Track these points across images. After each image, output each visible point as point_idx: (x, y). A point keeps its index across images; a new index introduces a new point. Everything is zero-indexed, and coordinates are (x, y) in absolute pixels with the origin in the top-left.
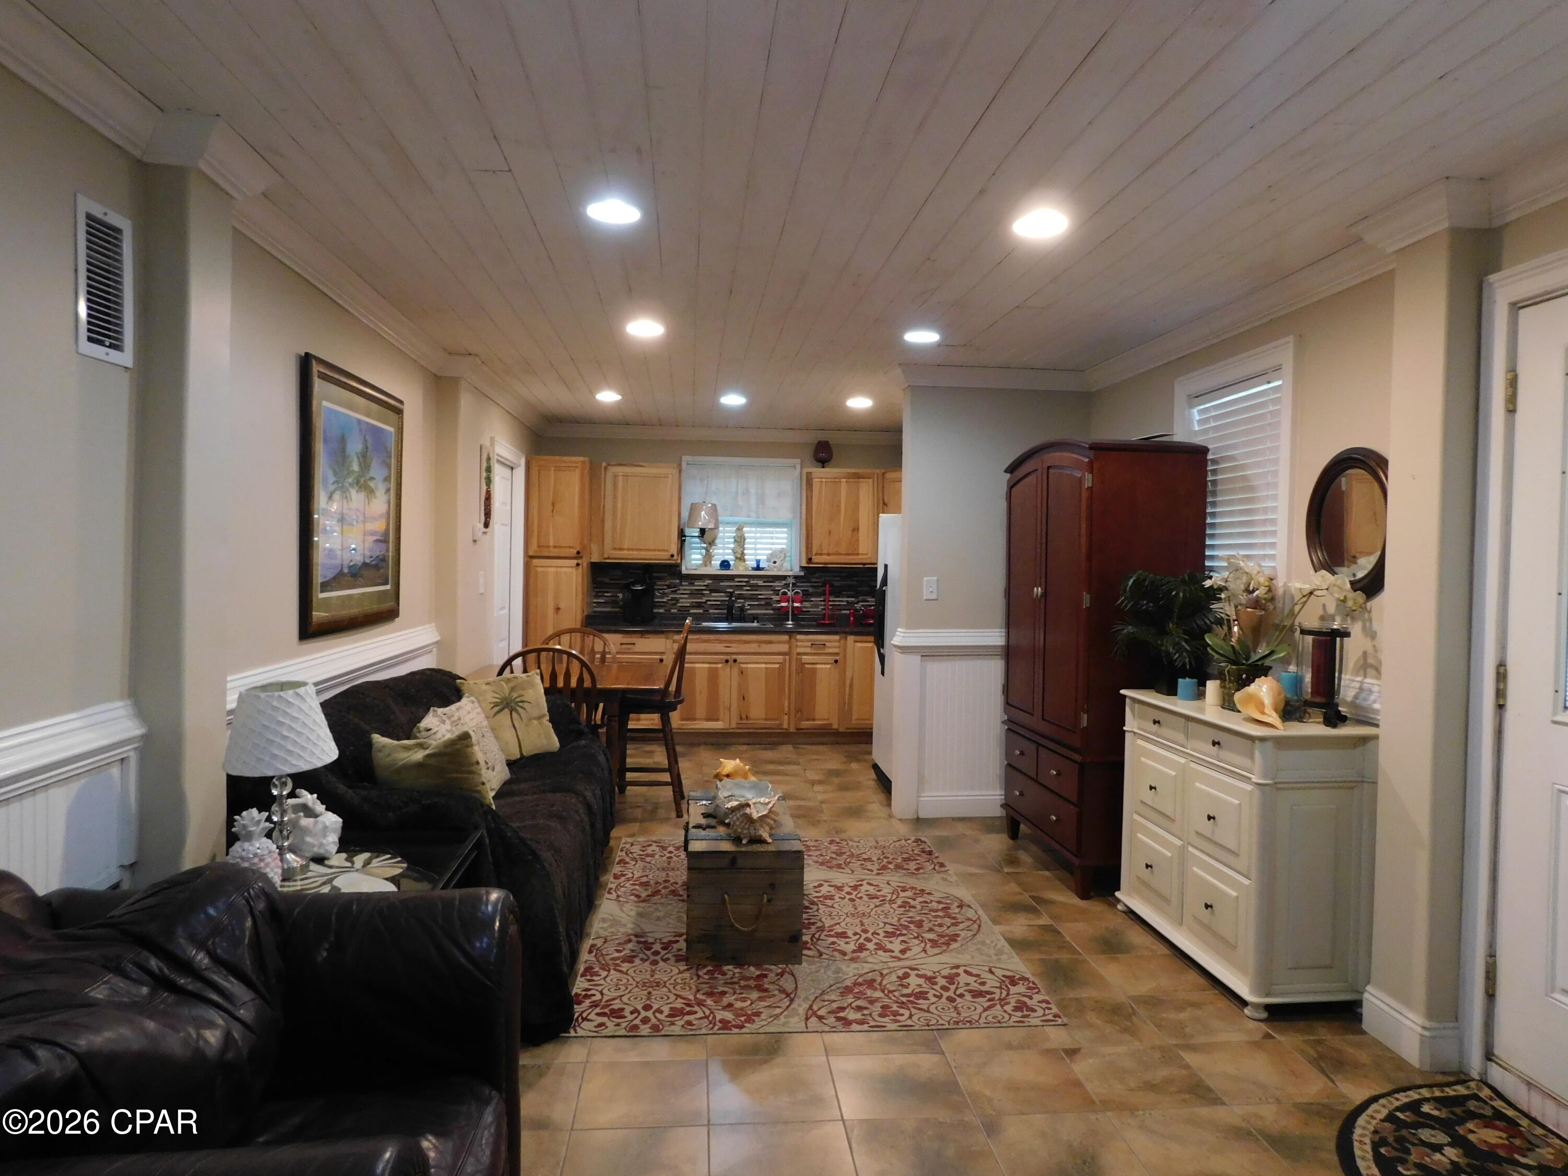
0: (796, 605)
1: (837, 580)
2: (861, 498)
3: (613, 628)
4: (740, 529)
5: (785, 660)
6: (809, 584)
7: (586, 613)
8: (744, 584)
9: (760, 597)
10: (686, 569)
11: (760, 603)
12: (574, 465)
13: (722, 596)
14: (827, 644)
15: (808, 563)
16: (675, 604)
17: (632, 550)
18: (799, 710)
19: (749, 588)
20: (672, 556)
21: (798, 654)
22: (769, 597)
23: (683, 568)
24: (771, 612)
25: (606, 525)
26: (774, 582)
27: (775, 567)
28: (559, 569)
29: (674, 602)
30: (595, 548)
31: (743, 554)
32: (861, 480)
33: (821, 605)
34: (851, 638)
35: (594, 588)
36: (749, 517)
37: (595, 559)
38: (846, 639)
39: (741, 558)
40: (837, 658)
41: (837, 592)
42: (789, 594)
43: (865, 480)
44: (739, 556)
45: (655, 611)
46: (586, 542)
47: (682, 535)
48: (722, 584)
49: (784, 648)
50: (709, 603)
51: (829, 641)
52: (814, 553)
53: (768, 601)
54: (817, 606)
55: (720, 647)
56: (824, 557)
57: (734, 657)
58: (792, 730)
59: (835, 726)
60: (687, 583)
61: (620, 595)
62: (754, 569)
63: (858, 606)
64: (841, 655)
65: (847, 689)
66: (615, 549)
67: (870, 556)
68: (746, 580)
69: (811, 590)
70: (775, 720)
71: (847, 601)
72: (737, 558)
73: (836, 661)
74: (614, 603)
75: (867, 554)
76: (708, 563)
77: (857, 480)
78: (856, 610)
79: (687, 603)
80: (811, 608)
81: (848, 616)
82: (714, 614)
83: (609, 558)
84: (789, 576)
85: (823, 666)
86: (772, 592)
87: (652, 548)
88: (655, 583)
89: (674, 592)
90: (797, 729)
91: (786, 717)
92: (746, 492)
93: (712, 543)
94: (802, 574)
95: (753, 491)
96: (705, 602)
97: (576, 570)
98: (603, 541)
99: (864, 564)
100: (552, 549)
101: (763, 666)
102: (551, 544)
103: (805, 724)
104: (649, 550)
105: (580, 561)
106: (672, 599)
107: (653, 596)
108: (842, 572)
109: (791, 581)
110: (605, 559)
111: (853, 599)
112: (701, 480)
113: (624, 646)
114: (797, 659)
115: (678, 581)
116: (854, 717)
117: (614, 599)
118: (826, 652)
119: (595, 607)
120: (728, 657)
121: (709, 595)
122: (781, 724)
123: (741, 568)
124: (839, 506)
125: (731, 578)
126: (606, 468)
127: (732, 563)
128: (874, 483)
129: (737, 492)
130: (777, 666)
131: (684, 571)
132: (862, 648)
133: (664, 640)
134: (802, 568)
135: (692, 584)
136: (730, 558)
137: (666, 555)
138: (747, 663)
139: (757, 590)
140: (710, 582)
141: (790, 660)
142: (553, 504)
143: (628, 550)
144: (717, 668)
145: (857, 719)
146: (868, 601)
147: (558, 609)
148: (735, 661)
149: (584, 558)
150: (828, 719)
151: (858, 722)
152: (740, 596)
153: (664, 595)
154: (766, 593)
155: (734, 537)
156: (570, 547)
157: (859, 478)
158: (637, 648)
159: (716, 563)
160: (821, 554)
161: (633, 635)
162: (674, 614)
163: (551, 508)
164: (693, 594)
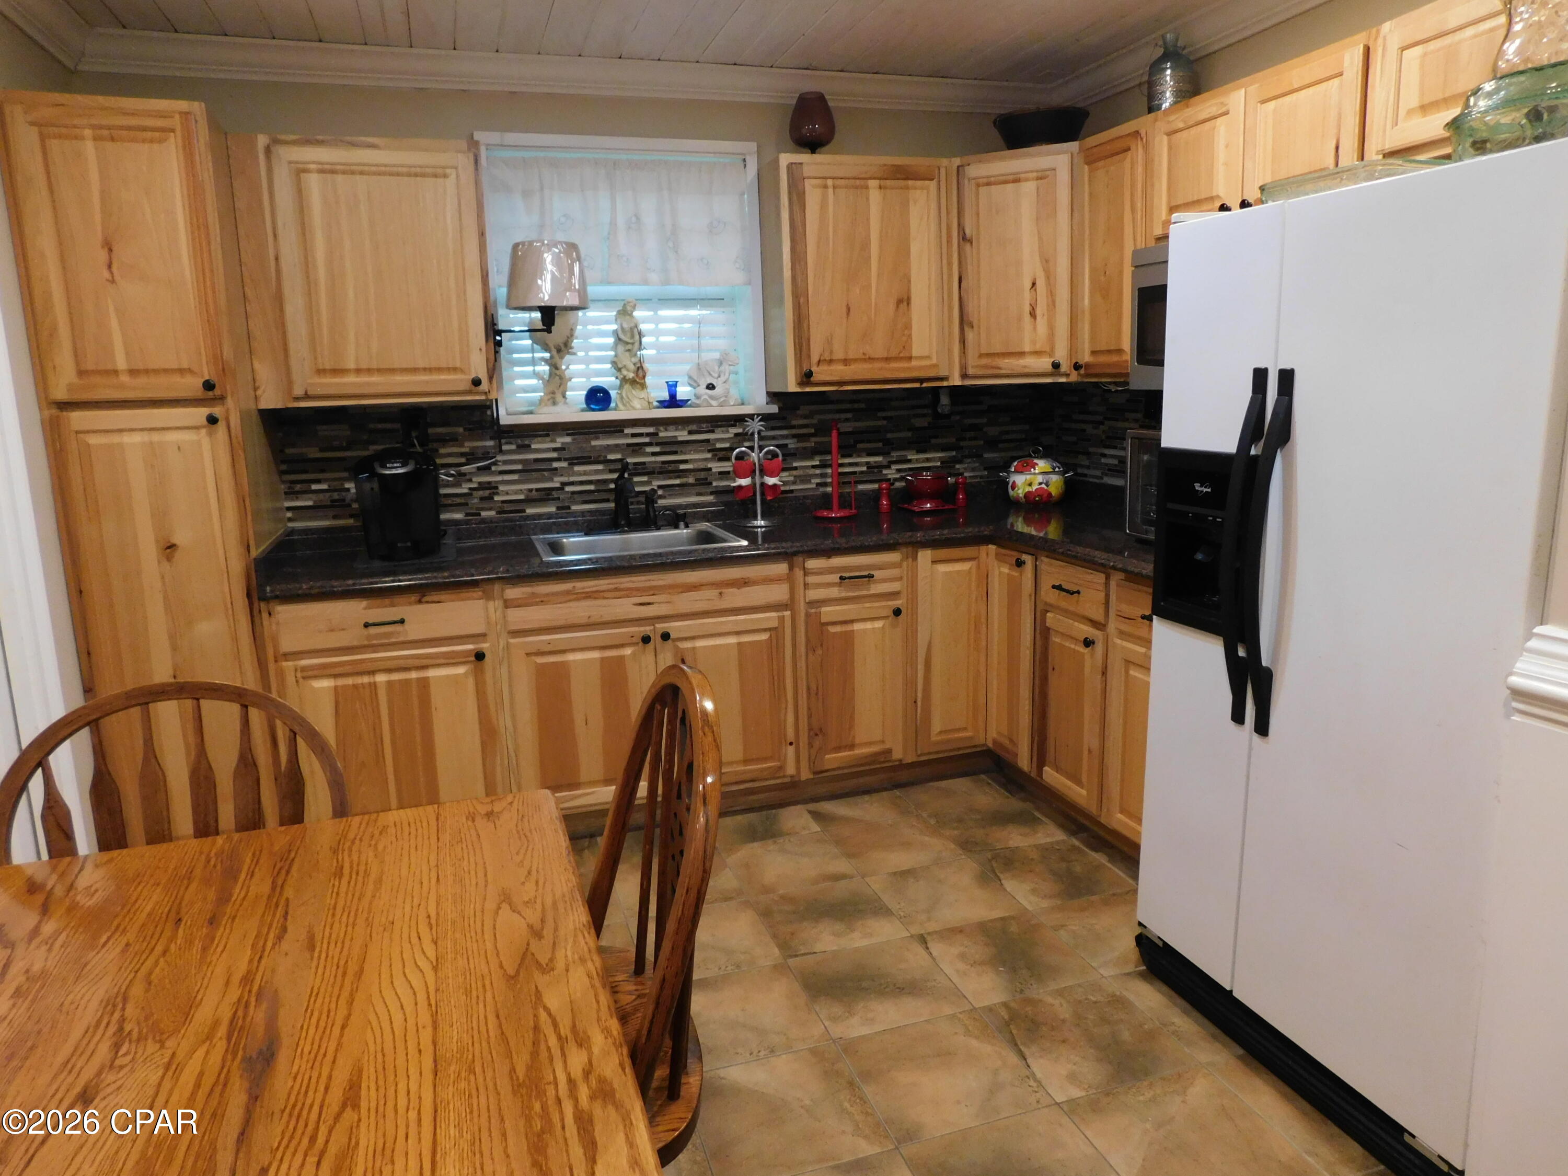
0: (771, 481)
1: (847, 420)
2: (914, 222)
3: (338, 585)
4: (625, 312)
5: (781, 620)
6: (785, 432)
7: (254, 553)
8: (647, 440)
9: (682, 467)
10: (508, 414)
11: (684, 480)
12: (159, 123)
13: (597, 472)
14: (877, 574)
15: (801, 384)
16: (490, 498)
17: (369, 371)
18: (816, 732)
19: (657, 449)
20: (477, 382)
21: (811, 604)
22: (702, 465)
23: (502, 412)
24: (711, 498)
25: (289, 309)
26: (713, 432)
27: (712, 397)
28: (156, 437)
29: (487, 493)
30: (264, 371)
31: (640, 369)
32: (910, 182)
33: (816, 476)
34: (925, 556)
35: (282, 473)
36: (645, 282)
37: (271, 400)
38: (915, 558)
39: (637, 379)
40: (897, 603)
41: (847, 450)
42: (754, 456)
43: (919, 183)
44: (631, 375)
45: (444, 516)
46: (228, 353)
47: (493, 332)
48: (594, 443)
49: (779, 593)
50: (568, 489)
51: (880, 568)
52: (815, 358)
53: (702, 475)
54: (806, 479)
55: (625, 607)
56: (834, 367)
57: (662, 627)
58: (806, 775)
59: (897, 754)
60: (513, 447)
61: (350, 485)
62: (664, 404)
63: (891, 473)
64: (904, 594)
65: (921, 667)
66: (321, 372)
67: (934, 361)
68: (651, 430)
69: (792, 444)
70: (765, 759)
71: (867, 463)
72: (624, 380)
73: (897, 612)
74: (338, 506)
75: (928, 357)
76: (559, 397)
77: (902, 183)
78: (890, 482)
79: (516, 492)
80: (794, 483)
81: (875, 496)
82: (583, 513)
83: (307, 397)
84: (751, 417)
85: (868, 625)
86: (709, 455)
87: (421, 364)
88: (437, 451)
89: (487, 468)
90: (815, 773)
91: (791, 750)
92: (635, 223)
93: (564, 348)
94: (774, 409)
95: (650, 220)
96: (561, 489)
97: (210, 434)
98: (286, 350)
99: (921, 381)
100: (125, 378)
101: (732, 640)
102: (121, 363)
103: (833, 759)
104: (415, 370)
105: (217, 411)
106: (482, 486)
107: (436, 483)
108: (858, 401)
109: (755, 426)
110: (297, 399)
111: (879, 459)
112: (527, 194)
113: (373, 631)
114: (808, 615)
115: (491, 443)
116: (937, 725)
117: (336, 496)
118: (872, 592)
119: (290, 520)
120: (647, 630)
121: (569, 471)
122: (781, 768)
123: (637, 404)
124: (866, 246)
125: (616, 427)
126: (268, 151)
127: (613, 393)
128: (939, 189)
129: (613, 223)
130: (764, 636)
131: (505, 420)
132: (946, 573)
133: (481, 602)
134: (774, 396)
135: (525, 448)
136: (608, 381)
137: (461, 381)
138: (693, 638)
139: (675, 453)
140: (568, 439)
141: (793, 618)
142: (109, 247)
143: (358, 371)
144: (622, 658)
145: (940, 733)
146: (909, 461)
147: (170, 548)
148: (666, 636)
149: (230, 401)
150: (883, 742)
151: (944, 737)
152: (641, 469)
153: (461, 477)
154: (695, 458)
155: (615, 333)
156: (181, 371)
157: (907, 179)
158: (412, 631)
159: (577, 394)
160: (831, 361)
161: (397, 599)
162: (491, 520)
163: (103, 255)
164: (529, 470)
